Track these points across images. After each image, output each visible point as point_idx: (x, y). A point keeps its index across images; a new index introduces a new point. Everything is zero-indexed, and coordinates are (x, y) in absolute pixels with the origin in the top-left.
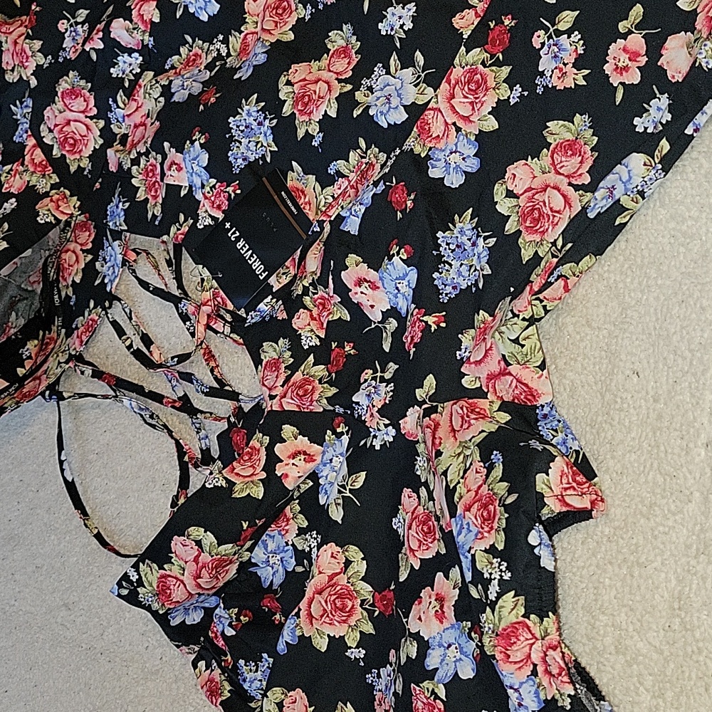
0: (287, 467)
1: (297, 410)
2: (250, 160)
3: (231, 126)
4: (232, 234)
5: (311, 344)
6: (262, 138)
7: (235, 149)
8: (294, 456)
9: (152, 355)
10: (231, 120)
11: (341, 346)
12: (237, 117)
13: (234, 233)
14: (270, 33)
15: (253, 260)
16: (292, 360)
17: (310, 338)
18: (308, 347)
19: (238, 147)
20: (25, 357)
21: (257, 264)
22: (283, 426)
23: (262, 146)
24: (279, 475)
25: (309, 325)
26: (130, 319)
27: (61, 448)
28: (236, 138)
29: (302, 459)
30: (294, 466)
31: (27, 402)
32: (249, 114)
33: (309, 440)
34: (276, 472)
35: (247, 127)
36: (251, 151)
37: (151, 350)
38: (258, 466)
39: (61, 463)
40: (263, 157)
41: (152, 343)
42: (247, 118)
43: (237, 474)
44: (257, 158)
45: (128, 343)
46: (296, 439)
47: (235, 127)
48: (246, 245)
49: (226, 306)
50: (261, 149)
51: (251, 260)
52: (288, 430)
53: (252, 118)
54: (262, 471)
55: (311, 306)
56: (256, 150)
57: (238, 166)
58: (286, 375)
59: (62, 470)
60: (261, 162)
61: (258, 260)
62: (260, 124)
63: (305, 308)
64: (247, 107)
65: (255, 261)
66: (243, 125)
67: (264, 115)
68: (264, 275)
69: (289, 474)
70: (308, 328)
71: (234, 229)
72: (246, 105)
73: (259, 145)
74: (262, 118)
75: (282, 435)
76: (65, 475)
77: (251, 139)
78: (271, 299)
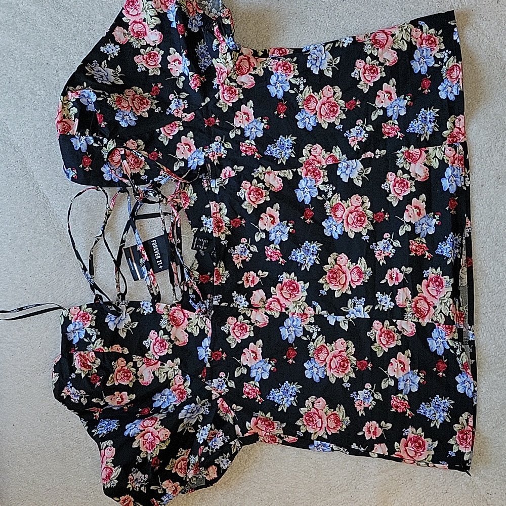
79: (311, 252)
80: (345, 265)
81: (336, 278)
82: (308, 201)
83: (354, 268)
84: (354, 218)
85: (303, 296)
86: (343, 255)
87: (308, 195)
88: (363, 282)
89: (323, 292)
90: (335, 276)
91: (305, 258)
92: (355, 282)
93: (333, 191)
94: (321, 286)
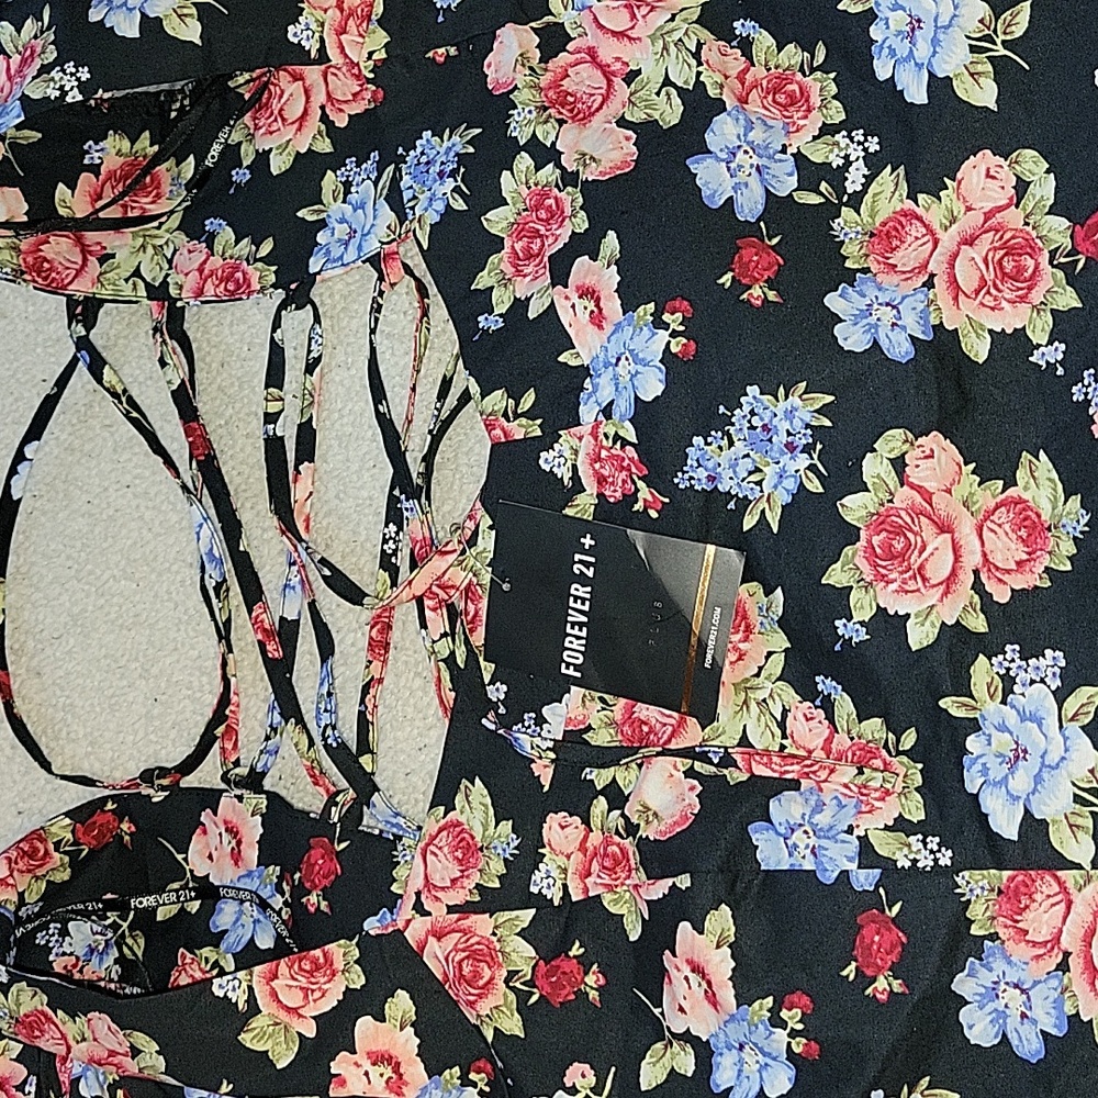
0: (353, 1068)
1: (440, 977)
2: (720, 487)
3: (743, 399)
4: (581, 562)
5: (544, 891)
6: (770, 471)
7: (714, 446)
8: (379, 1058)
9: (295, 481)
10: (753, 390)
11: (585, 963)
12: (767, 398)
13: (587, 565)
14: (956, 299)
15: (576, 632)
16: (497, 884)
17: (552, 881)
18: (536, 892)
19: (720, 448)
20: (86, 162)
21: (576, 645)
22: (399, 991)
23: (759, 483)
24: (333, 1071)
25: (568, 857)
26: (310, 369)
27: (35, 431)
28: (732, 430)
29: (385, 1077)
30: (365, 1078)
31: (35, 288)
32: (790, 414)
33: (419, 1046)
34: (332, 1064)
35: (765, 427)
36: (735, 472)
37: (300, 468)
38: (315, 1001)
39: (20, 457)
40: (744, 503)
41: (311, 460)
42: (780, 415)
43: (274, 994)
44: (733, 493)
45: (273, 407)
46: (401, 1029)
47: (747, 409)
48: (587, 603)
49: (471, 631)
50: (752, 485)
51: (573, 628)
52: (401, 1004)
53: (787, 425)
54: (314, 1018)
55: (596, 821)
56: (743, 480)
57: (691, 478)
58: (468, 898)
59: (13, 472)
60: (731, 505)
61: (583, 642)
62: (790, 447)
63: (586, 822)
64: (798, 402)
65: (578, 638)
66: (762, 419)
67: (810, 441)
68: (571, 672)
69: (349, 1083)
70: (562, 861)
71: (592, 560)
72: (800, 397)
73: (755, 477)
74: (804, 441)
75: (387, 1005)
76: (12, 482)
77: (752, 453)
78: (548, 749)
79: (784, 438)
80: (949, 491)
81: (902, 556)
82: (750, 206)
83: (997, 507)
84: (986, 261)
85: (770, 654)
86: (935, 440)
87: (754, 181)
88: (1047, 570)
89: (851, 630)
90: (899, 545)
91: (758, 470)
92: (1008, 571)
93: (868, 158)
94: (839, 601)
